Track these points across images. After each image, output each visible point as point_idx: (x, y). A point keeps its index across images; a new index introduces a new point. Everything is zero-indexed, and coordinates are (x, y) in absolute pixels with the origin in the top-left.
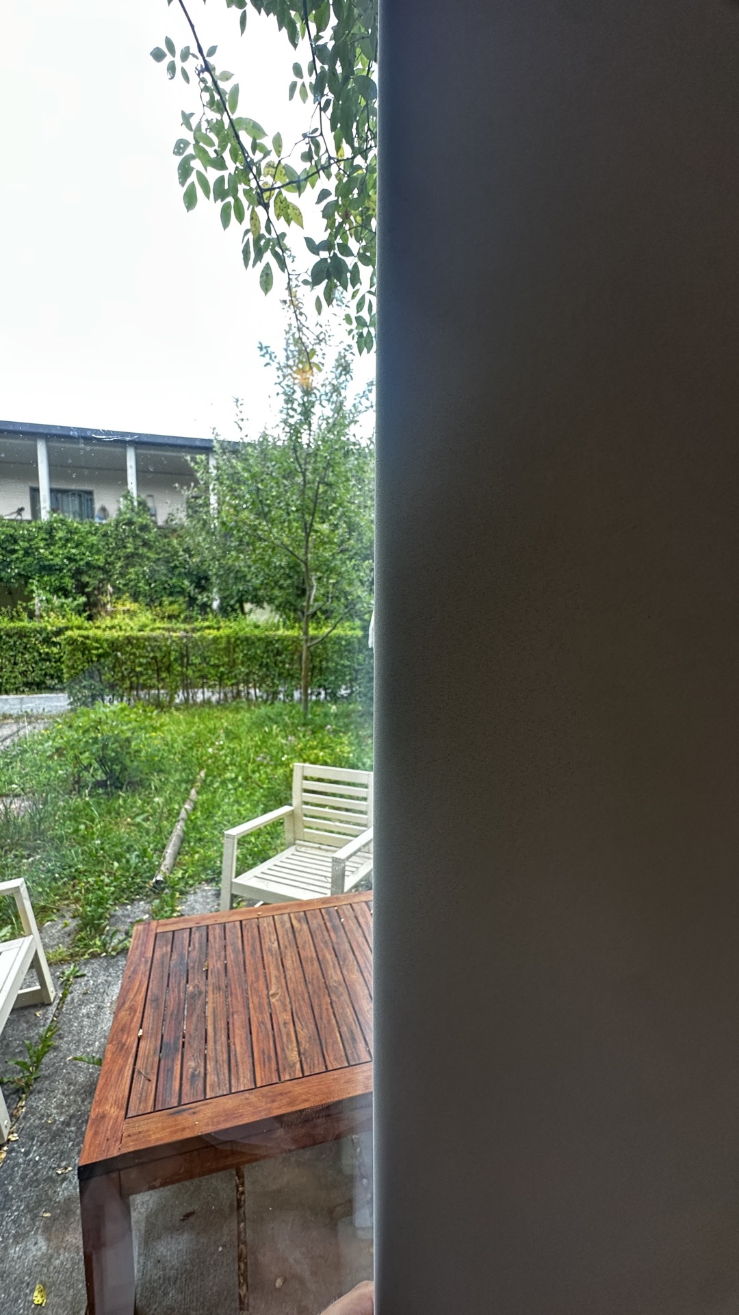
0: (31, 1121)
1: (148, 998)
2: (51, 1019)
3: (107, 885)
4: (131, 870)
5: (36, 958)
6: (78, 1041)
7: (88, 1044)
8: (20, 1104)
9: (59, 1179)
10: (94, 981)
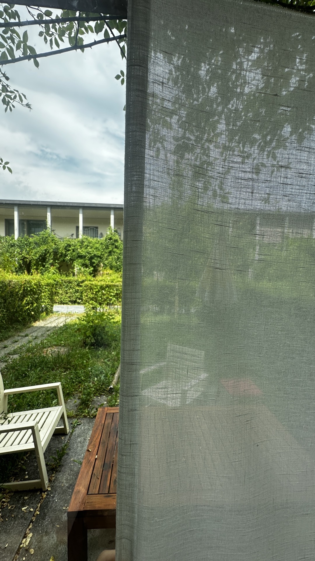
0: (56, 483)
1: (101, 441)
2: (67, 441)
3: (91, 388)
4: (101, 382)
5: (63, 414)
6: (76, 453)
7: (79, 454)
8: (52, 475)
9: (64, 511)
10: (84, 427)
